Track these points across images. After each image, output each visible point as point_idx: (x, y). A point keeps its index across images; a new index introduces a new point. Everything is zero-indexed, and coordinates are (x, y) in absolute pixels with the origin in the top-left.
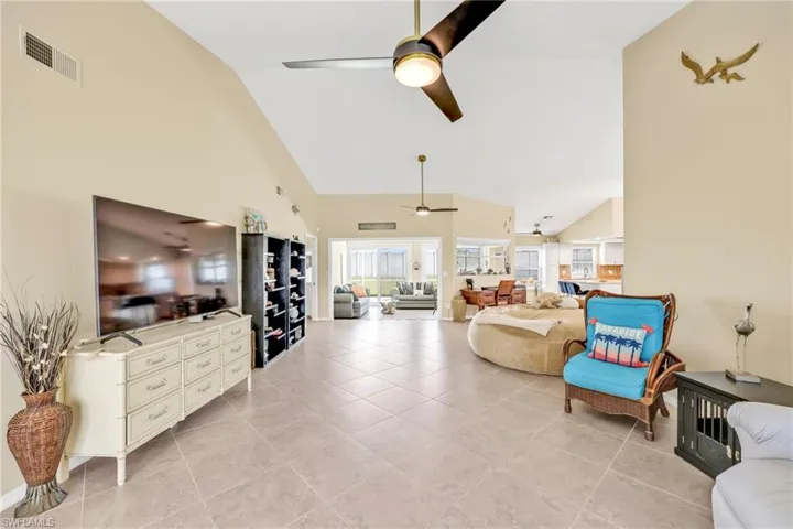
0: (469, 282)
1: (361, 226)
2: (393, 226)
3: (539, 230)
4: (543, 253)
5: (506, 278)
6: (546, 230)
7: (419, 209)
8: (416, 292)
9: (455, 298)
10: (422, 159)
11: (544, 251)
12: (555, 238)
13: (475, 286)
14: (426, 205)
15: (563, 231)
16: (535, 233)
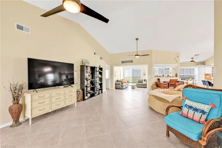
0: (159, 80)
1: (123, 62)
2: (132, 61)
3: (193, 60)
4: (196, 69)
5: (175, 78)
6: (197, 60)
7: (136, 55)
8: (144, 82)
9: (153, 85)
10: (137, 39)
11: (197, 69)
12: (203, 63)
13: (161, 81)
14: (138, 54)
15: (207, 60)
16: (191, 61)
